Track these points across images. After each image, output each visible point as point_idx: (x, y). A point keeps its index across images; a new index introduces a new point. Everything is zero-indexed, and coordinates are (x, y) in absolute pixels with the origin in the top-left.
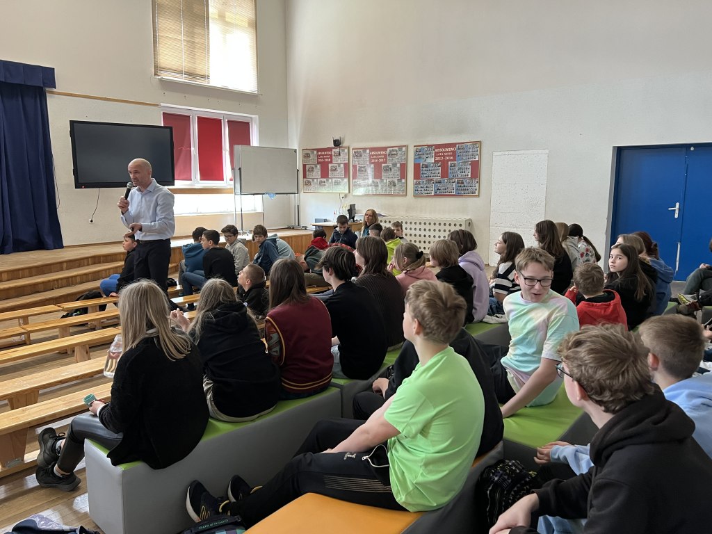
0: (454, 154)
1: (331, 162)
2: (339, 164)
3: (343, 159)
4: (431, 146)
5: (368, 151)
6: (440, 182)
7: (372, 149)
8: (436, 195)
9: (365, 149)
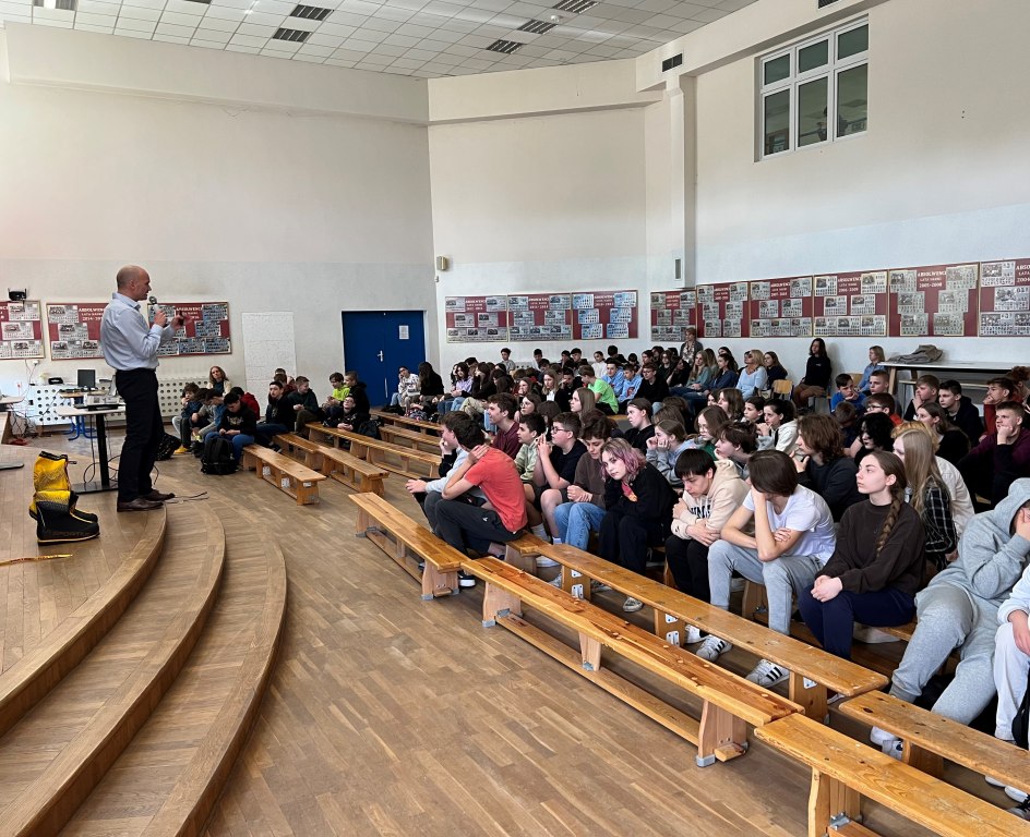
0: (200, 313)
1: (6, 320)
2: (23, 323)
3: (29, 314)
4: (171, 305)
5: (75, 307)
6: (186, 341)
7: (80, 306)
8: (182, 355)
9: (69, 306)
